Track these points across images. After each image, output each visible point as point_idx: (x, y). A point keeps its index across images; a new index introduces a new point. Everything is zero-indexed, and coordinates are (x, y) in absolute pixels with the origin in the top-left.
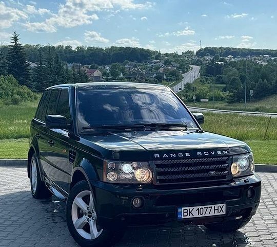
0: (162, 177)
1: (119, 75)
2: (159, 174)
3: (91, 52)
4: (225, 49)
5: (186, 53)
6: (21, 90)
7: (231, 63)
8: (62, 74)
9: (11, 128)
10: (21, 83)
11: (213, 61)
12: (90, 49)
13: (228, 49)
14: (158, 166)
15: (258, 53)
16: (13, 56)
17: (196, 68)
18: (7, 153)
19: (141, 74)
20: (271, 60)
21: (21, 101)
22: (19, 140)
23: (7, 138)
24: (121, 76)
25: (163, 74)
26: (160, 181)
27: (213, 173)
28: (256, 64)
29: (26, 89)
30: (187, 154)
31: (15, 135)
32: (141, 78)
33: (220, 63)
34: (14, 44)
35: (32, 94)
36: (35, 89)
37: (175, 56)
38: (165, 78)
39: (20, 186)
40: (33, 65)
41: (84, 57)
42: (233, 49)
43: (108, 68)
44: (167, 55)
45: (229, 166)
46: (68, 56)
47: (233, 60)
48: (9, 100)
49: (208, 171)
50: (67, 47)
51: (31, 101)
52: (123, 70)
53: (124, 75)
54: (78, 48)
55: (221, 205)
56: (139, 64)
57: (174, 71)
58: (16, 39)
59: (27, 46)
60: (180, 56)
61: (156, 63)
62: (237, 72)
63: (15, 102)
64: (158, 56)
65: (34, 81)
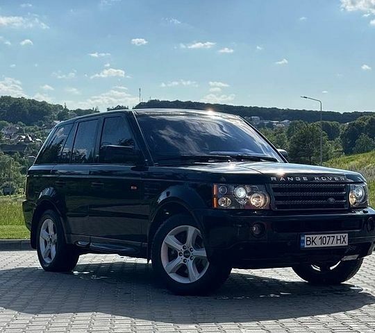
0: (281, 202)
2: (278, 198)
14: (275, 190)
19: (34, 147)
26: (279, 206)
27: (331, 200)
30: (305, 179)
44: (79, 112)
45: (347, 195)
49: (327, 198)
55: (344, 235)
56: (28, 128)
64: (63, 113)
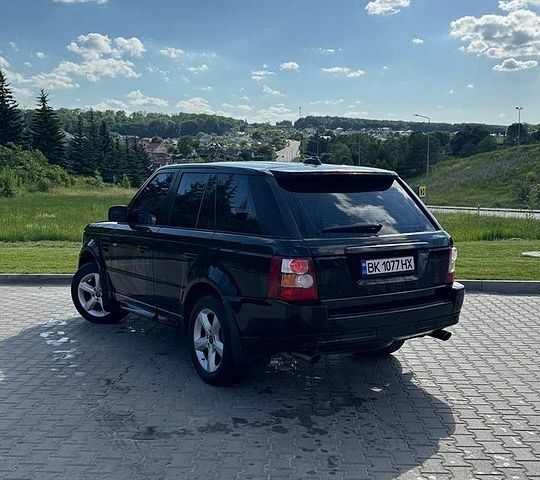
1: (190, 152)
3: (152, 120)
4: (333, 119)
5: (281, 124)
6: (52, 171)
7: (340, 137)
8: (110, 150)
9: (29, 226)
10: (52, 161)
11: (317, 136)
12: (150, 116)
13: (337, 119)
15: (375, 125)
16: (40, 123)
17: (295, 145)
18: (10, 263)
19: (222, 151)
20: (391, 133)
21: (52, 187)
22: (38, 243)
23: (22, 239)
24: (194, 153)
25: (251, 151)
28: (373, 139)
29: (58, 170)
31: (34, 235)
32: (222, 156)
33: (325, 138)
34: (40, 108)
35: (68, 177)
36: (71, 170)
37: (267, 126)
38: (253, 156)
39: (22, 315)
40: (69, 136)
41: (141, 126)
42: (343, 119)
43: (176, 142)
44: (255, 125)
46: (121, 125)
47: (343, 133)
48: (34, 186)
50: (119, 113)
51: (66, 186)
52: (196, 146)
53: (198, 151)
54: (134, 114)
56: (218, 137)
57: (266, 148)
58: (43, 100)
59: (62, 111)
60: (273, 128)
61: (241, 136)
62: (349, 150)
63: (43, 188)
64: (243, 126)
65: (71, 158)
